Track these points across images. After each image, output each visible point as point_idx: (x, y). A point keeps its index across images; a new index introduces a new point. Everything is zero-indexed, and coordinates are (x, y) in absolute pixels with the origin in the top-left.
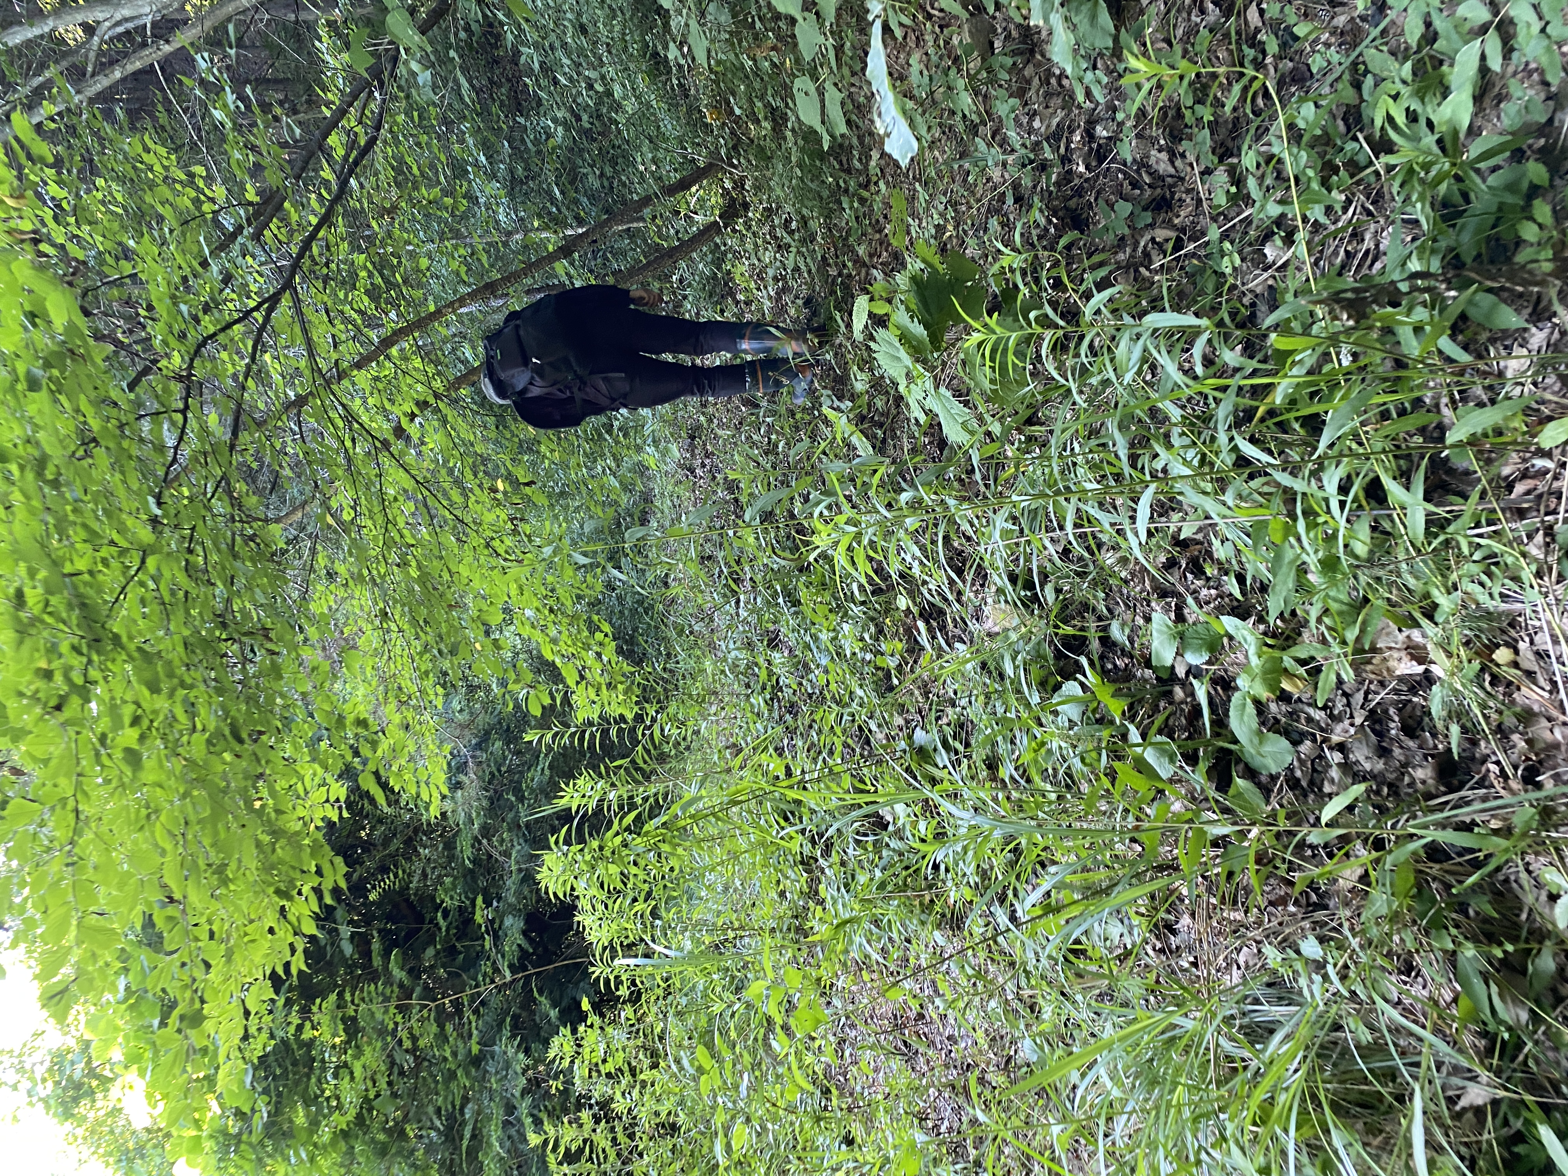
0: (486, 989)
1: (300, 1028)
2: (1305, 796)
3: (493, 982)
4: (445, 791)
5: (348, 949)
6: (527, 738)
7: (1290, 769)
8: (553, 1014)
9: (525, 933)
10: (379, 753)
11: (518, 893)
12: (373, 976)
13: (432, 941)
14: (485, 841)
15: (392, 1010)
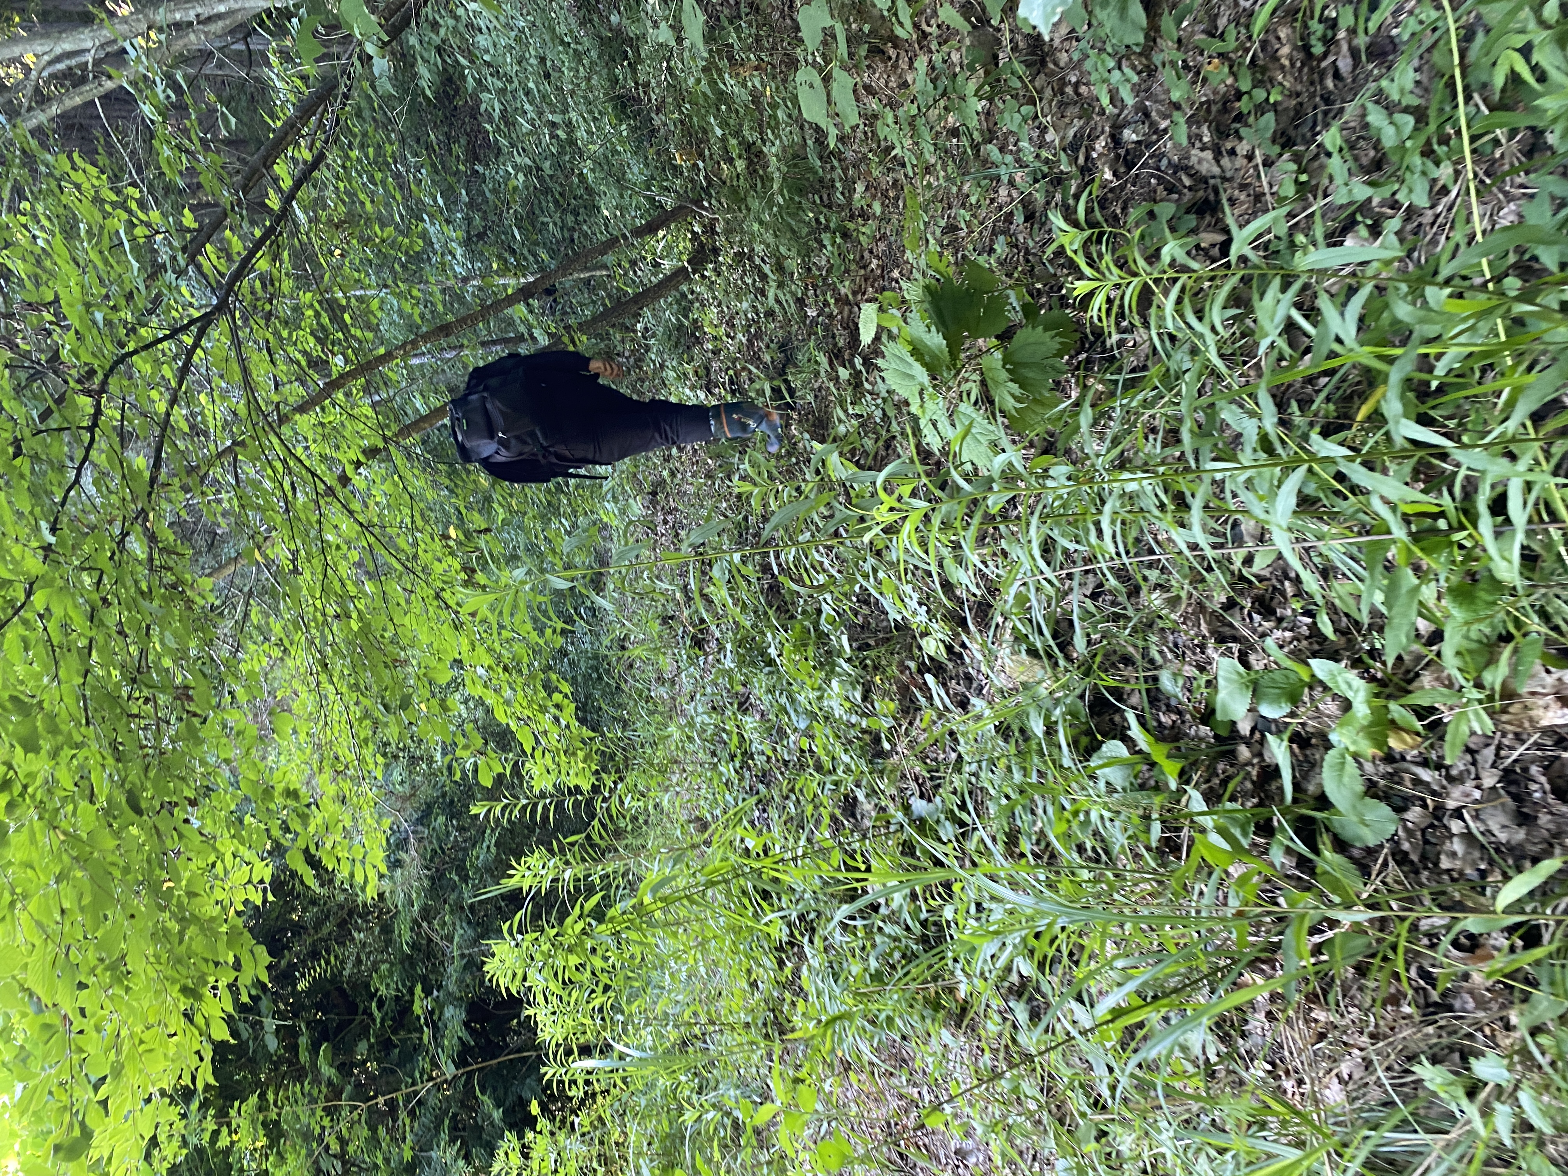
0: (424, 1088)
1: (216, 1134)
2: (1417, 872)
3: (431, 1079)
4: (383, 869)
5: (272, 1043)
6: (474, 811)
7: (1393, 840)
8: (497, 1115)
9: (466, 1024)
10: (312, 829)
11: (460, 981)
12: (299, 1075)
13: (364, 1033)
14: (425, 924)
15: (319, 1113)
